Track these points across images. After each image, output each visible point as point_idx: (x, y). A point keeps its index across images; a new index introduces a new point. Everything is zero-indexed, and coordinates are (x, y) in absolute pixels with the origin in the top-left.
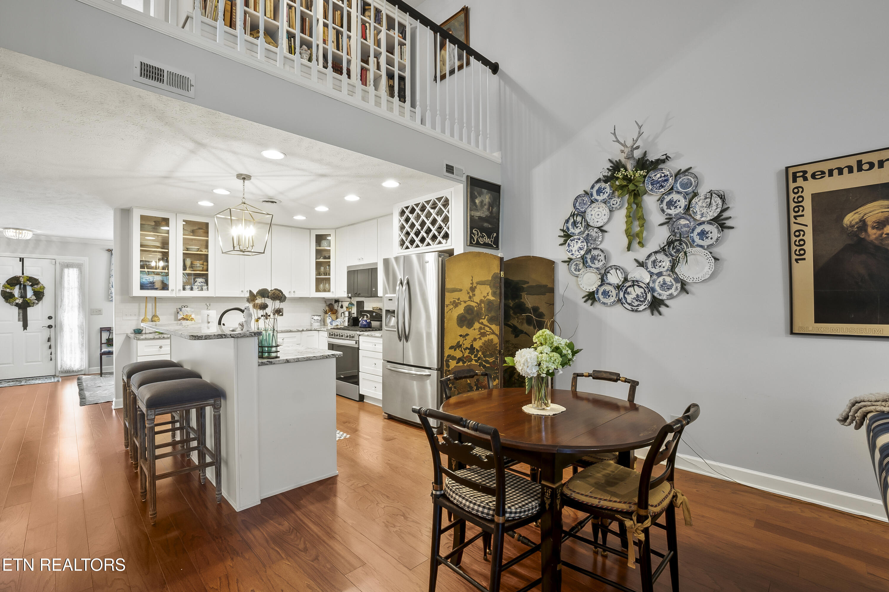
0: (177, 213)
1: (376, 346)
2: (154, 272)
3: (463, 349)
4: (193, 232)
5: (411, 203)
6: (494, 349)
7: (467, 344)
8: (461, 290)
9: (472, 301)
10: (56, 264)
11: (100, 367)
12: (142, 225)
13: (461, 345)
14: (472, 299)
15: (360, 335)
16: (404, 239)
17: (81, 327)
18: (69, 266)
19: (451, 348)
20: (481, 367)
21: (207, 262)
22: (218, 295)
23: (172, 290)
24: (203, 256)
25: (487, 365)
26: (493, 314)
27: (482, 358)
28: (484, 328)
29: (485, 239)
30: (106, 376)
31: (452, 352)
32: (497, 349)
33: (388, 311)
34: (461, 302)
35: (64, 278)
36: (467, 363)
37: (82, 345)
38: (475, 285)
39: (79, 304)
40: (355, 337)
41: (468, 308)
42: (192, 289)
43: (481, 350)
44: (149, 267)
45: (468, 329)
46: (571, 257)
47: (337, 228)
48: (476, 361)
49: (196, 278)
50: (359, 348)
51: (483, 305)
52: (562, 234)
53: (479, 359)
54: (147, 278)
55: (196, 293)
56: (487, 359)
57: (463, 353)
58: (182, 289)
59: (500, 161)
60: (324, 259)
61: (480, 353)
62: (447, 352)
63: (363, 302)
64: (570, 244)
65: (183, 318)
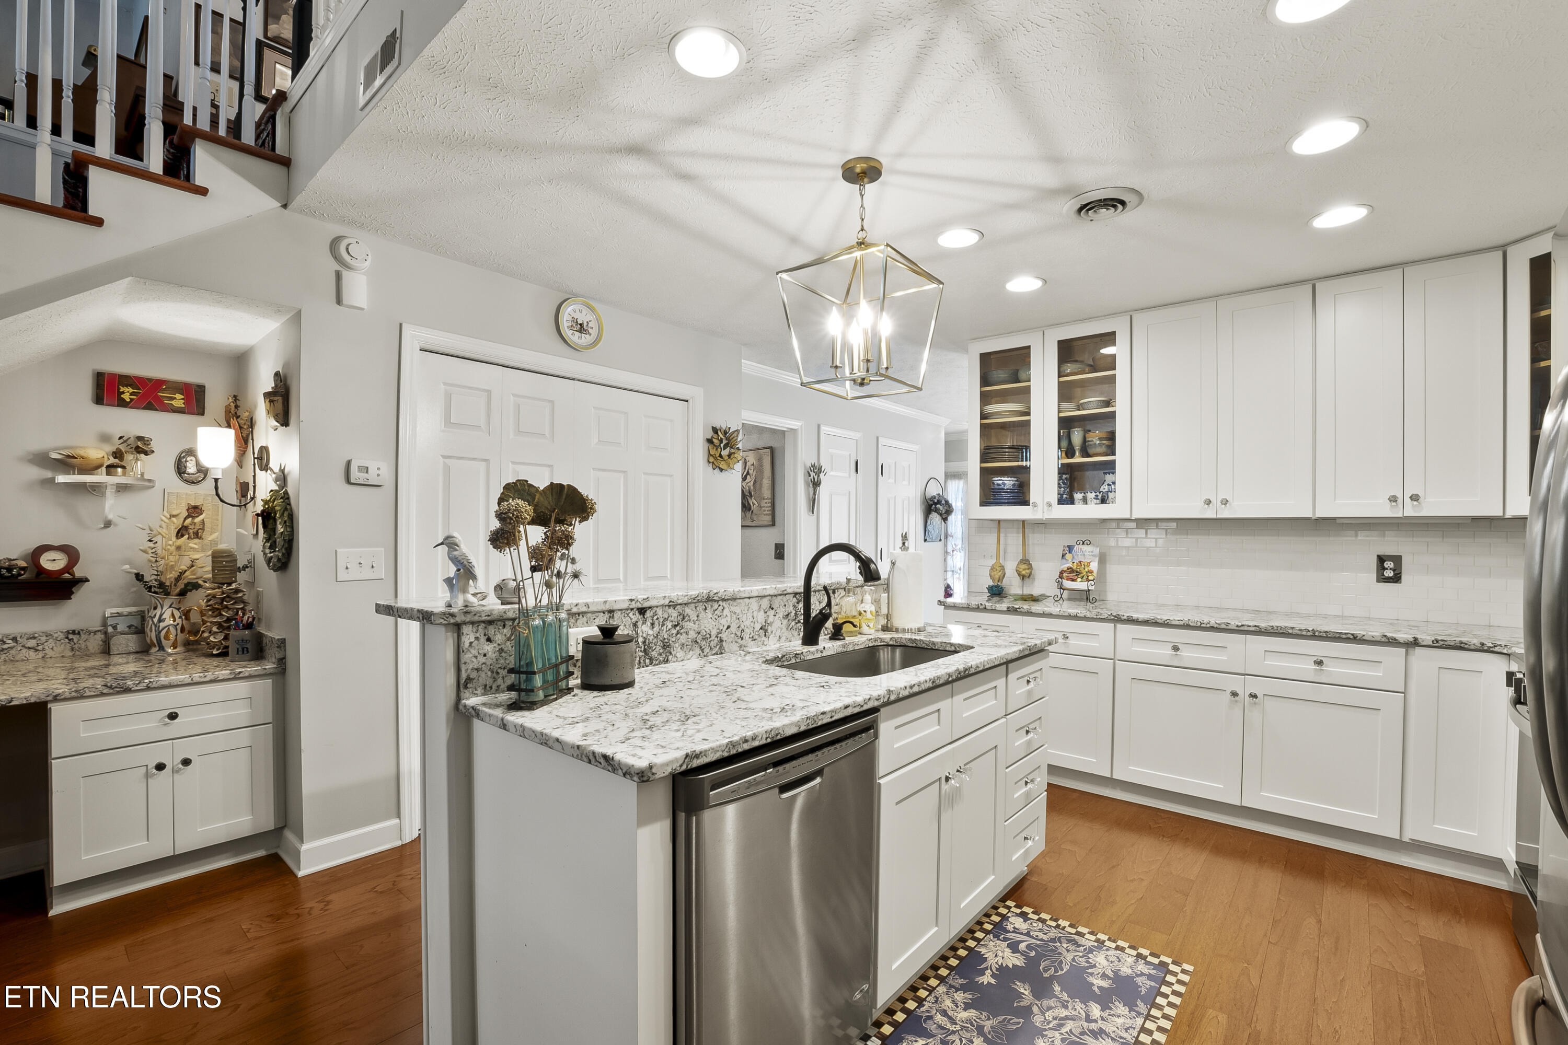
0: (1043, 327)
12: (984, 373)
21: (1113, 433)
22: (1138, 514)
23: (1037, 505)
24: (1101, 419)
55: (1088, 510)
58: (1057, 501)
65: (1071, 568)
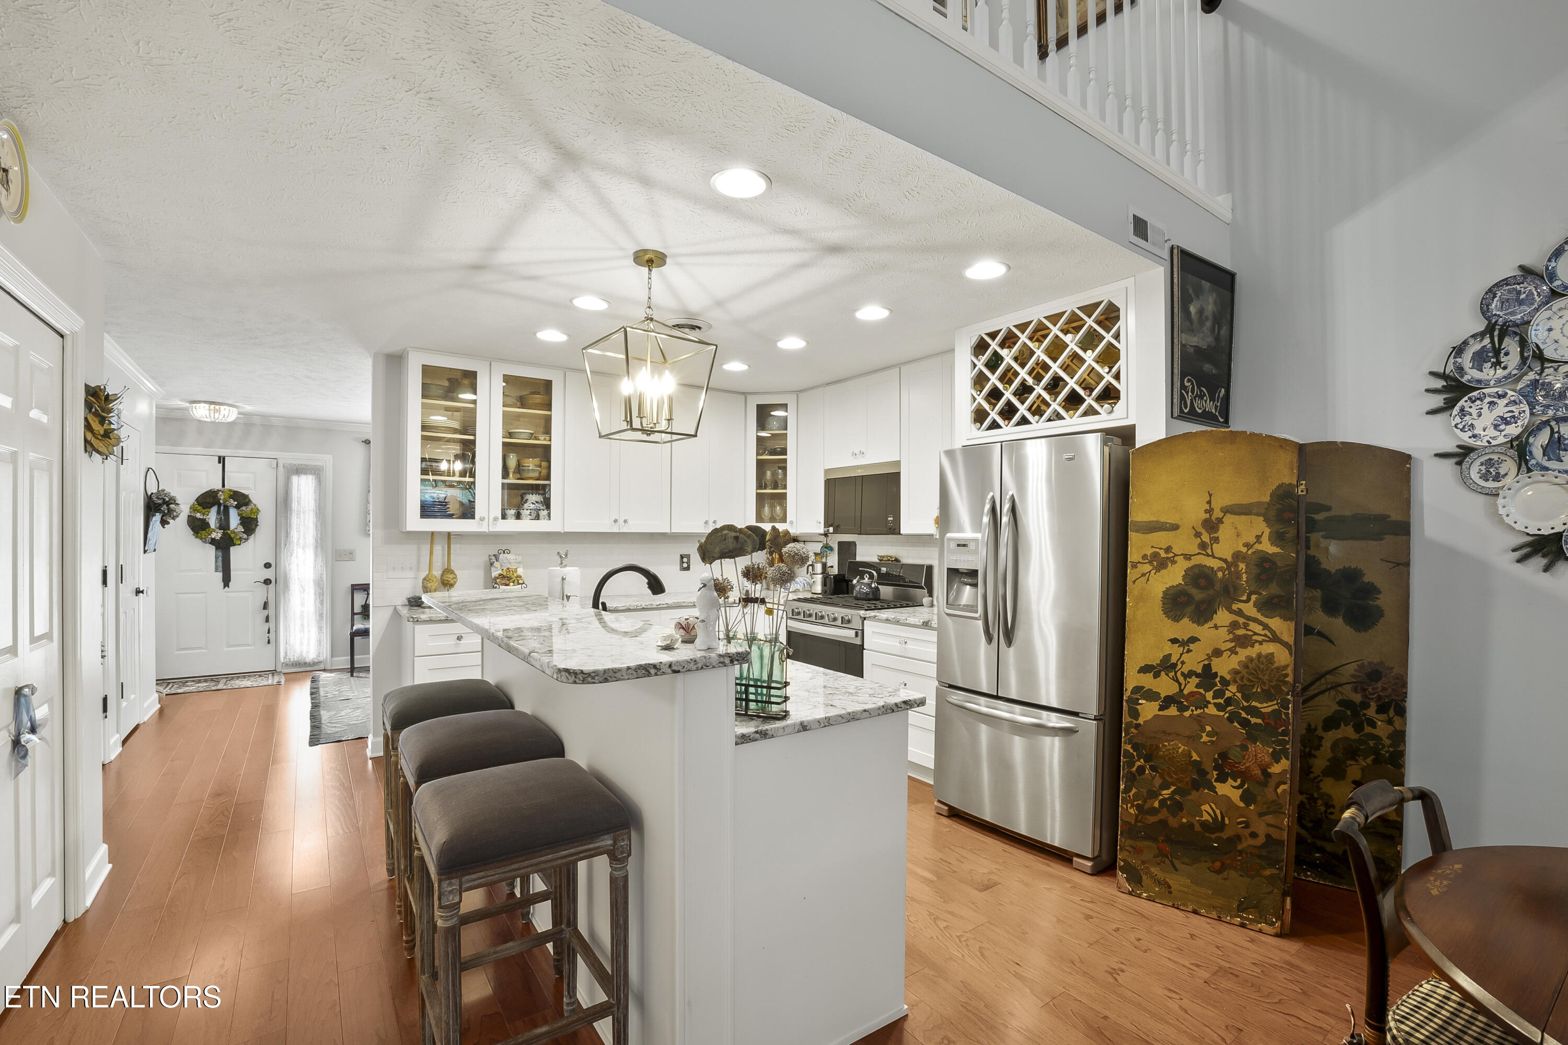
0: (492, 359)
1: (907, 646)
2: (444, 482)
3: (1179, 674)
4: (522, 402)
5: (1005, 322)
6: (1277, 681)
7: (1193, 661)
8: (1175, 527)
9: (1208, 555)
10: (279, 468)
11: (349, 657)
12: (425, 386)
13: (1174, 665)
14: (1209, 551)
15: (865, 619)
16: (986, 406)
17: (318, 584)
18: (299, 470)
19: (1145, 669)
20: (1236, 724)
21: (549, 462)
22: (568, 529)
23: (482, 519)
24: (540, 450)
25: (1254, 720)
26: (1274, 589)
27: (1237, 703)
28: (1246, 626)
29: (1206, 401)
30: (361, 675)
31: (1147, 680)
32: (1287, 682)
33: (953, 573)
34: (1176, 558)
35: (292, 492)
36: (1192, 711)
37: (321, 616)
38: (1217, 514)
39: (316, 541)
40: (853, 621)
41: (1196, 571)
42: (518, 516)
43: (1235, 681)
44: (436, 472)
45: (1195, 625)
46: (1472, 442)
47: (801, 391)
48: (1219, 707)
49: (525, 494)
50: (863, 645)
51: (1242, 566)
52: (1439, 384)
53: (1229, 702)
54: (434, 493)
55: (527, 525)
56: (1254, 704)
57: (1180, 684)
58: (500, 516)
59: (1227, 215)
60: (771, 454)
61: (1233, 688)
62: (1132, 679)
63: (854, 544)
64: (1467, 409)
65: (502, 574)
